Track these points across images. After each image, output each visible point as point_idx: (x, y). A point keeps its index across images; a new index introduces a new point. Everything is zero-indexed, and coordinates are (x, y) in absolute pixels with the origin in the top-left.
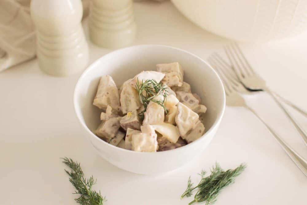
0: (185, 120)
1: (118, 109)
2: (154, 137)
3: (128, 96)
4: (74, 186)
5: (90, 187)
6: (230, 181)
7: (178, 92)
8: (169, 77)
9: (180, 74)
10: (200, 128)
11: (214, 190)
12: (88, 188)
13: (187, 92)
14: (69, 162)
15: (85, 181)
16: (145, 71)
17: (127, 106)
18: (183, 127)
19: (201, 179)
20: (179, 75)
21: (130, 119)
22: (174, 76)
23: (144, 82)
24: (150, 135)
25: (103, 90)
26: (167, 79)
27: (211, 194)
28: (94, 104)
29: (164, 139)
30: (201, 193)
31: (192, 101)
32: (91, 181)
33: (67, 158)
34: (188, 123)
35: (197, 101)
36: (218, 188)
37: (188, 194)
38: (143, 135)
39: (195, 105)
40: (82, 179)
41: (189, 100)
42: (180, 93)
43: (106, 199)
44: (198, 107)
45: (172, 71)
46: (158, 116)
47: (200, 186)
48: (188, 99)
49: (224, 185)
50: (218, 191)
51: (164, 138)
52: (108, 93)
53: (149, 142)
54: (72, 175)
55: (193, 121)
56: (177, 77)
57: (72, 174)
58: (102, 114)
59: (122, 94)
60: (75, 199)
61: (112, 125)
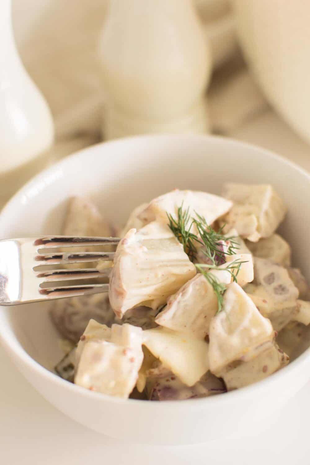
0: (230, 331)
2: (132, 360)
9: (267, 214)
10: (267, 362)
13: (277, 264)
24: (124, 352)
31: (281, 289)
34: (235, 341)
35: (294, 291)
38: (109, 348)
39: (286, 300)
41: (275, 284)
42: (260, 263)
44: (294, 308)
48: (273, 282)
55: (251, 339)
56: (254, 217)
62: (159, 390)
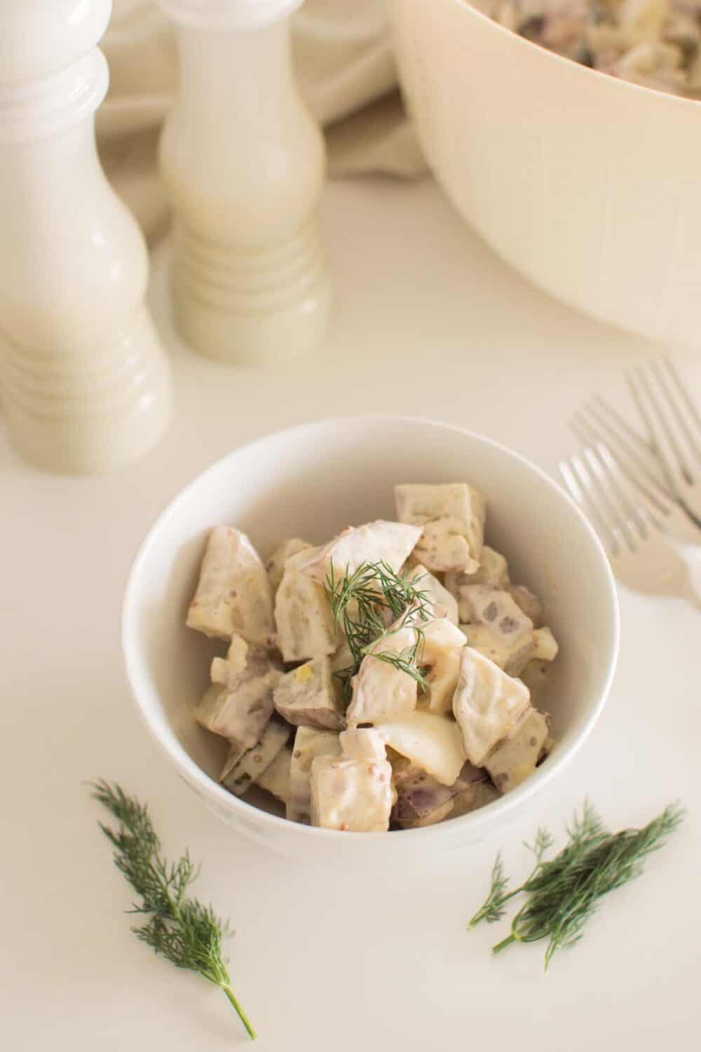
0: (483, 710)
1: (269, 642)
2: (382, 778)
3: (299, 603)
4: (131, 881)
5: (179, 890)
6: (628, 872)
7: (464, 590)
8: (435, 537)
9: (473, 527)
10: (533, 733)
11: (574, 903)
12: (172, 893)
13: (496, 588)
14: (113, 797)
15: (164, 870)
16: (356, 525)
17: (297, 637)
18: (478, 732)
19: (536, 865)
20: (470, 531)
21: (306, 692)
22: (453, 533)
23: (352, 572)
24: (370, 771)
25: (217, 580)
26: (428, 543)
27: (564, 919)
28: (190, 623)
29: (415, 772)
30: (532, 912)
31: (509, 624)
32: (183, 871)
33: (104, 783)
34: (492, 720)
35: (526, 622)
36: (590, 895)
37: (492, 912)
38: (349, 770)
39: (519, 638)
40: (153, 862)
41: (499, 619)
42: (472, 593)
43: (232, 927)
44: (531, 643)
45: (447, 516)
46: (395, 693)
47: (529, 887)
48: (496, 615)
49: (608, 889)
50: (587, 905)
51: (414, 768)
52: (234, 594)
53: (365, 795)
54: (122, 843)
55: (509, 712)
56: (461, 538)
57: (123, 837)
58: (217, 663)
59: (280, 596)
60: (131, 928)
61: (247, 708)
62: (409, 798)
